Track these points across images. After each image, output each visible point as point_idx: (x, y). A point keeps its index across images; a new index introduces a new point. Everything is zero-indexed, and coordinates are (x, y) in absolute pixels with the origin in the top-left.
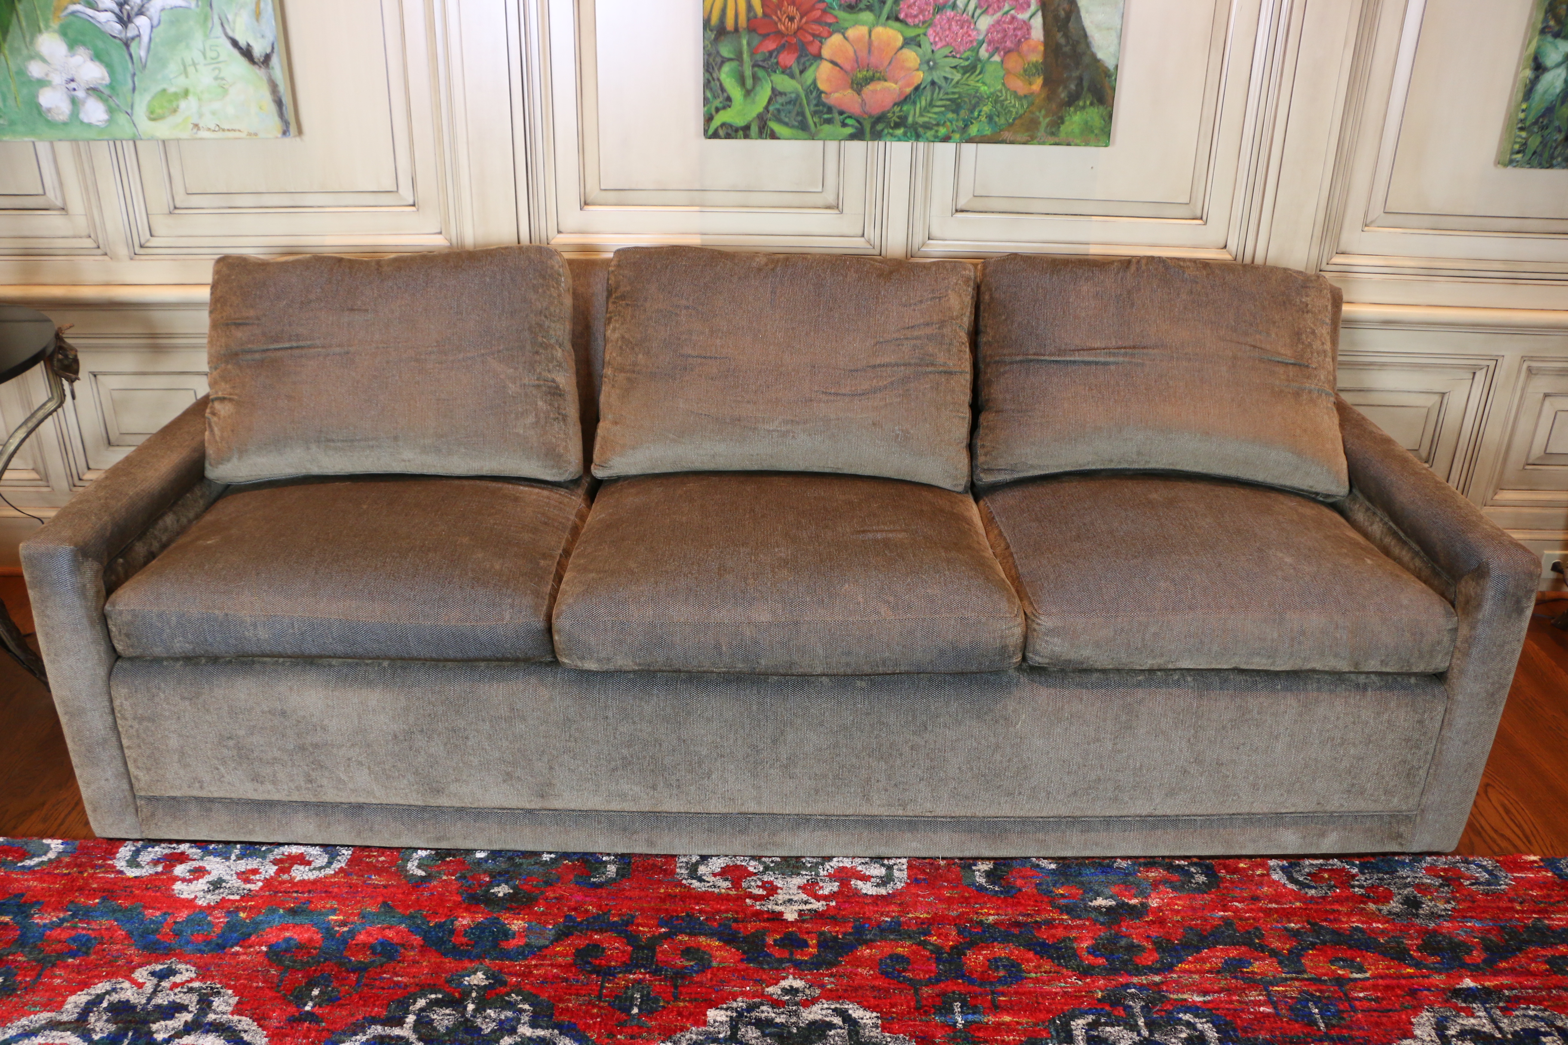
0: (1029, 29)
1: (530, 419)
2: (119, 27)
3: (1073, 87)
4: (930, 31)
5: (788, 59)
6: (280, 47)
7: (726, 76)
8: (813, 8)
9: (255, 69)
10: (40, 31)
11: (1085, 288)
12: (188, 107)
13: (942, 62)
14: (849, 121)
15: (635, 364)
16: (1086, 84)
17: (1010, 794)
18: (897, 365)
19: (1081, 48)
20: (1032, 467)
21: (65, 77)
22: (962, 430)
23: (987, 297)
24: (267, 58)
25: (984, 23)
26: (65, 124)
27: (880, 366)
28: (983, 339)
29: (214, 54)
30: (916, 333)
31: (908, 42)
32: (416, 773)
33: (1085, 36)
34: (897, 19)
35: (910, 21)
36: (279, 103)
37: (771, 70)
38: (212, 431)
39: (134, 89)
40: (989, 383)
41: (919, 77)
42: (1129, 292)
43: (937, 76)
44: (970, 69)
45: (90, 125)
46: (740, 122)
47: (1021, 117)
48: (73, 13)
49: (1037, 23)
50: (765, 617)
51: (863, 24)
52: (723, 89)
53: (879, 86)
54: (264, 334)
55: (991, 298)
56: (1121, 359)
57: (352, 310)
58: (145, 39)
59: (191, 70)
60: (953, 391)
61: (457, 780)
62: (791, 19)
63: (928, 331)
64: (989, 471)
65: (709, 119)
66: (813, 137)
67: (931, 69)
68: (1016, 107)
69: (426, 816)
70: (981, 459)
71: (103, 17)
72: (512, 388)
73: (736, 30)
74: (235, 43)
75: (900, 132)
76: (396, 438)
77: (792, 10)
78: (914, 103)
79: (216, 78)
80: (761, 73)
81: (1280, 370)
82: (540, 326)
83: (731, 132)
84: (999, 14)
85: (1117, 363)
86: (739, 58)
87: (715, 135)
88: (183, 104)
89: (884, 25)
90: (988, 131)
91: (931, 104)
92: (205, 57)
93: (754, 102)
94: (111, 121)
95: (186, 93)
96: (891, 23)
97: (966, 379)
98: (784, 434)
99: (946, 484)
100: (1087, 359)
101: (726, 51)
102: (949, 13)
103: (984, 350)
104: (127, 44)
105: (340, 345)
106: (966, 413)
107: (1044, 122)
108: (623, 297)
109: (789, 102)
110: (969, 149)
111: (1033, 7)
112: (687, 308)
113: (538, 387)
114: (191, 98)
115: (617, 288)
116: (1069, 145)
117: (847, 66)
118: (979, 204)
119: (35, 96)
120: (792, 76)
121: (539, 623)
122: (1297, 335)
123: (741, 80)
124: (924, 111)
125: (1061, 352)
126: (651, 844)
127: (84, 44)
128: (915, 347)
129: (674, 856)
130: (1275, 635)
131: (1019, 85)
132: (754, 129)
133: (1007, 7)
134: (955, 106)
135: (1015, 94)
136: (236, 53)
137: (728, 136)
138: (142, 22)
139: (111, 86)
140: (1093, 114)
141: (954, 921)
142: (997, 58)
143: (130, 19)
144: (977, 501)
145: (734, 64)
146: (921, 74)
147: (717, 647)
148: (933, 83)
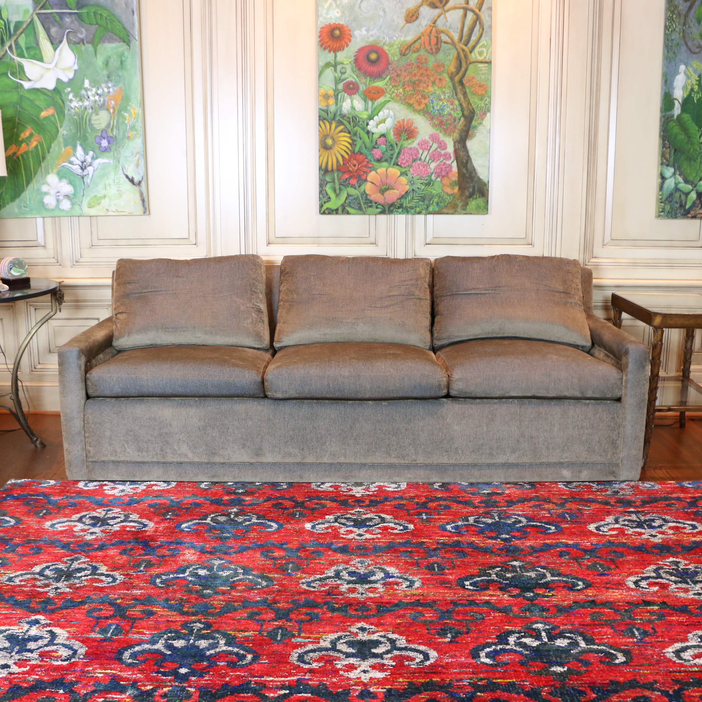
0: (451, 167)
1: (249, 321)
2: (81, 171)
3: (471, 190)
4: (411, 169)
5: (354, 181)
6: (145, 178)
7: (328, 189)
8: (363, 161)
9: (134, 187)
10: (49, 173)
11: (476, 266)
12: (105, 202)
13: (416, 181)
14: (379, 206)
15: (293, 299)
16: (476, 189)
17: (447, 451)
18: (399, 295)
19: (473, 174)
20: (456, 336)
21: (56, 191)
22: (427, 322)
23: (437, 272)
24: (140, 183)
25: (433, 165)
26: (53, 210)
27: (392, 296)
28: (435, 288)
29: (118, 181)
30: (406, 283)
31: (402, 174)
32: (207, 445)
33: (475, 170)
34: (397, 165)
35: (403, 165)
36: (143, 201)
37: (346, 186)
38: (116, 325)
39: (83, 195)
40: (438, 305)
41: (407, 188)
42: (494, 267)
43: (415, 187)
44: (428, 184)
45: (63, 210)
46: (334, 207)
47: (450, 203)
48: (63, 166)
49: (455, 165)
50: (347, 374)
51: (384, 167)
52: (327, 194)
53: (391, 192)
54: (140, 286)
55: (438, 272)
56: (490, 292)
57: (177, 277)
58: (91, 175)
59: (108, 187)
60: (422, 306)
61: (223, 448)
62: (355, 166)
63: (411, 282)
64: (439, 339)
65: (321, 206)
66: (364, 214)
67: (412, 184)
68: (448, 199)
69: (209, 466)
70: (436, 335)
71: (74, 167)
72: (242, 308)
73: (332, 170)
74: (127, 177)
75: (400, 210)
76: (194, 327)
77: (355, 162)
78: (406, 198)
79: (118, 191)
80: (343, 187)
81: (557, 294)
82: (254, 284)
83: (330, 212)
84: (439, 162)
85: (489, 294)
86: (333, 181)
87: (324, 213)
88: (103, 201)
89: (392, 167)
90: (437, 209)
91: (413, 199)
92: (114, 182)
93: (340, 199)
94: (72, 208)
95: (105, 197)
96: (395, 166)
97: (428, 303)
98: (354, 324)
99: (421, 345)
100: (477, 292)
101: (328, 178)
102: (419, 162)
103: (436, 293)
104: (83, 178)
105: (173, 290)
106: (429, 316)
107: (460, 205)
108: (287, 273)
109: (354, 199)
110: (430, 217)
111: (453, 159)
112: (314, 276)
113: (253, 308)
114: (107, 199)
115: (285, 270)
116: (471, 214)
117: (378, 184)
118: (436, 241)
119: (42, 199)
120: (355, 188)
121: (259, 379)
122: (565, 282)
123: (335, 190)
124: (410, 201)
125: (466, 290)
126: (301, 477)
127: (65, 178)
128: (406, 289)
129: (310, 483)
130: (548, 381)
131: (449, 190)
132: (340, 210)
133: (442, 159)
134: (423, 199)
135: (447, 194)
136: (127, 180)
137: (329, 213)
138: (90, 169)
139: (74, 194)
140: (480, 201)
141: (424, 496)
142: (439, 179)
143: (85, 168)
144: (435, 353)
145: (332, 184)
146: (408, 187)
147: (329, 385)
148: (413, 190)
